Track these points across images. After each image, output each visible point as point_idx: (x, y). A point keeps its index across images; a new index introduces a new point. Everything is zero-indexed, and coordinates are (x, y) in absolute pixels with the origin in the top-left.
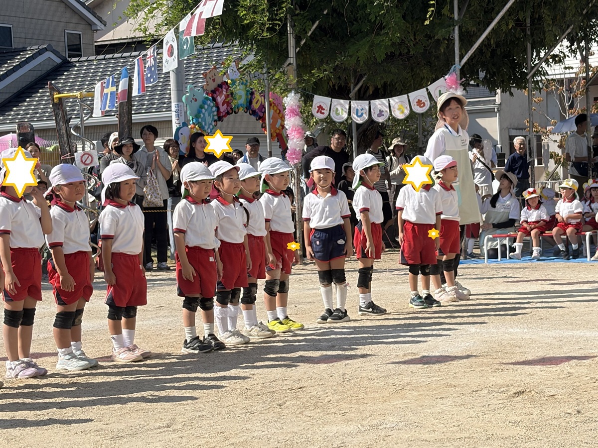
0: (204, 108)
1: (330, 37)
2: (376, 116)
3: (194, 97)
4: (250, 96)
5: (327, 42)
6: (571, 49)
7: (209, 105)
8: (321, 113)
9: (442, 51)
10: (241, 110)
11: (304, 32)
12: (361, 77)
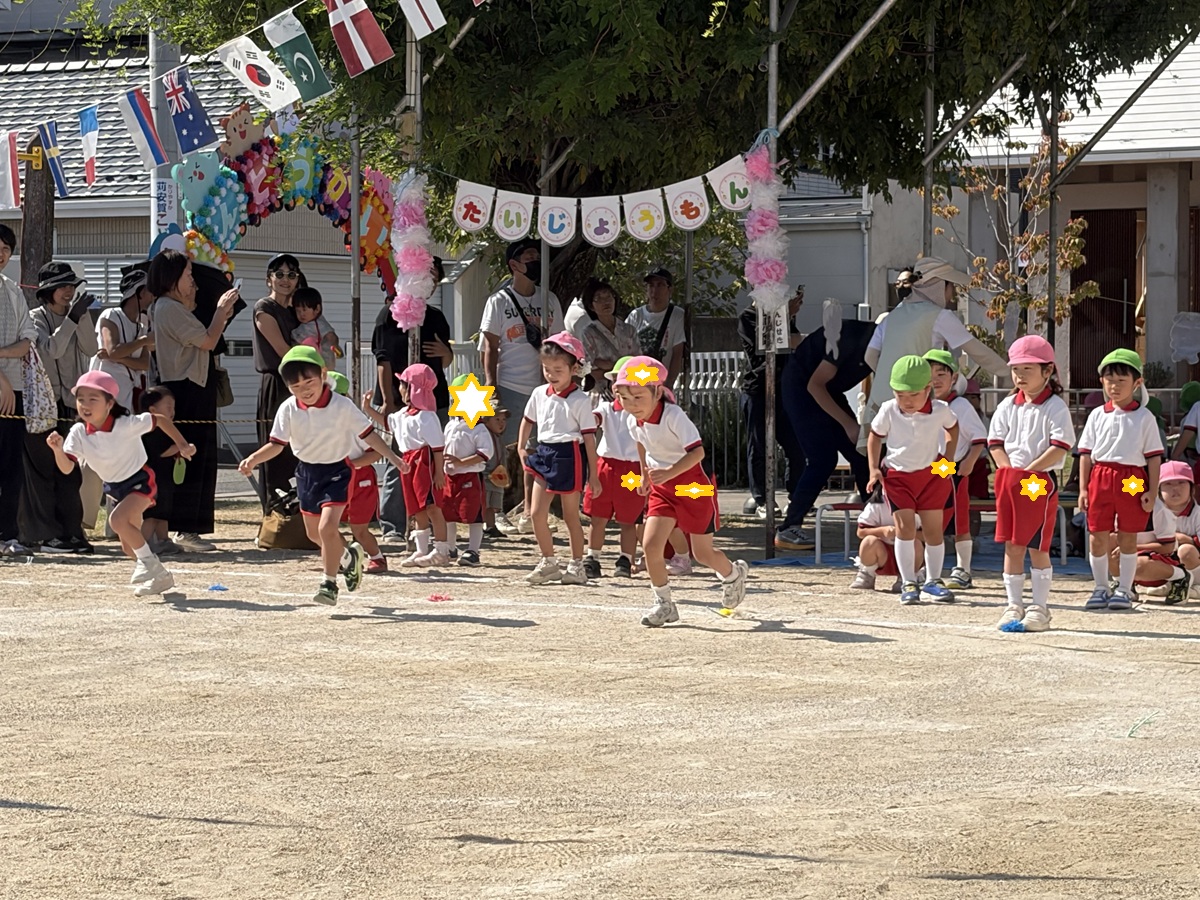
0: (219, 195)
1: (498, 53)
2: (592, 230)
3: (198, 170)
4: (321, 174)
5: (491, 63)
6: (1022, 105)
7: (230, 190)
8: (473, 219)
9: (742, 97)
10: (301, 202)
11: (442, 40)
12: (565, 143)
